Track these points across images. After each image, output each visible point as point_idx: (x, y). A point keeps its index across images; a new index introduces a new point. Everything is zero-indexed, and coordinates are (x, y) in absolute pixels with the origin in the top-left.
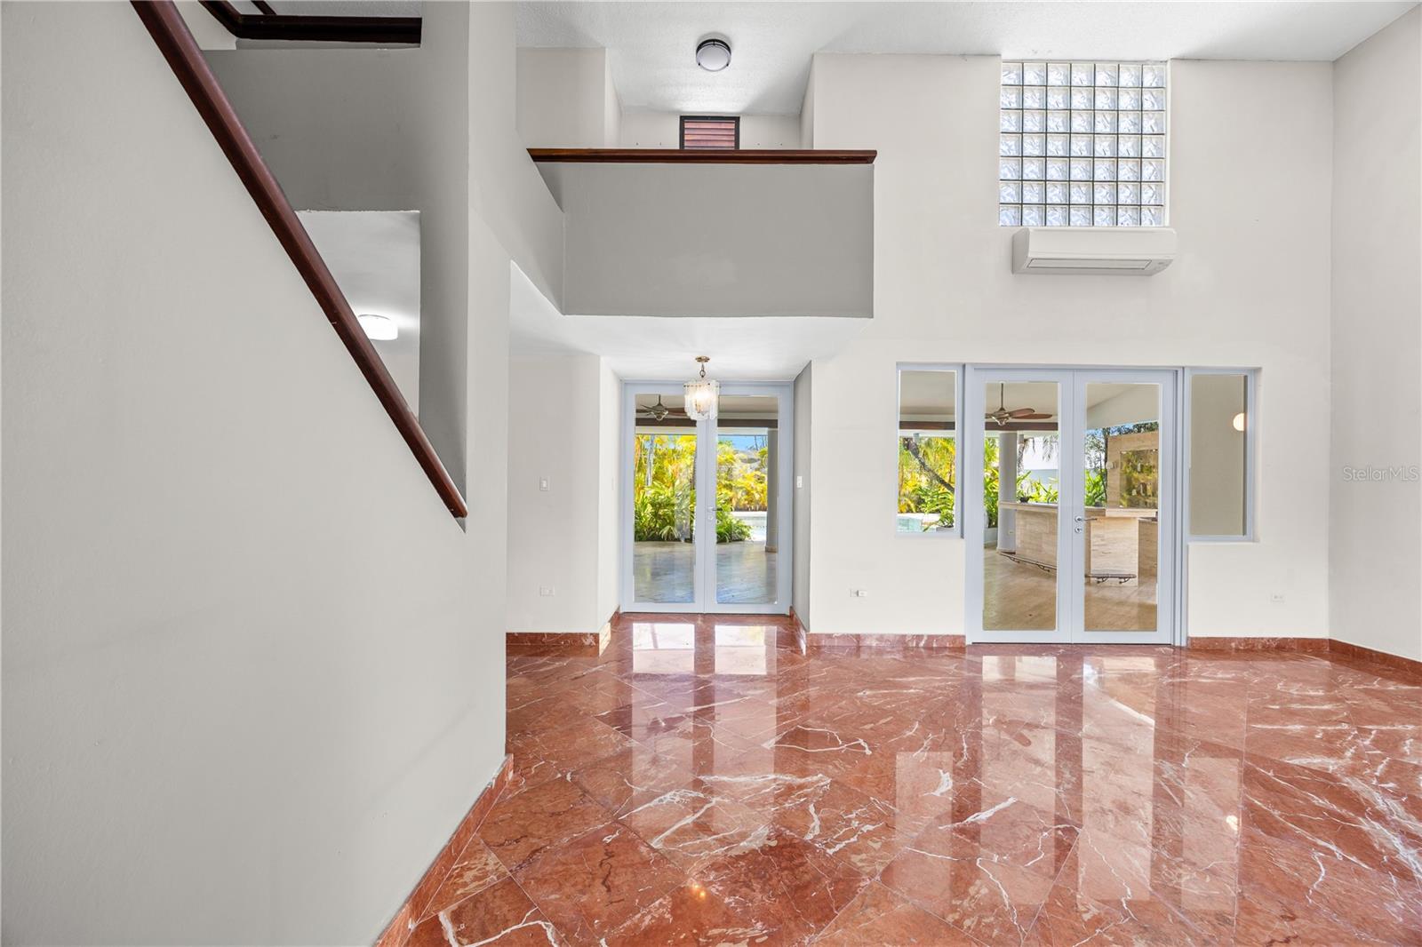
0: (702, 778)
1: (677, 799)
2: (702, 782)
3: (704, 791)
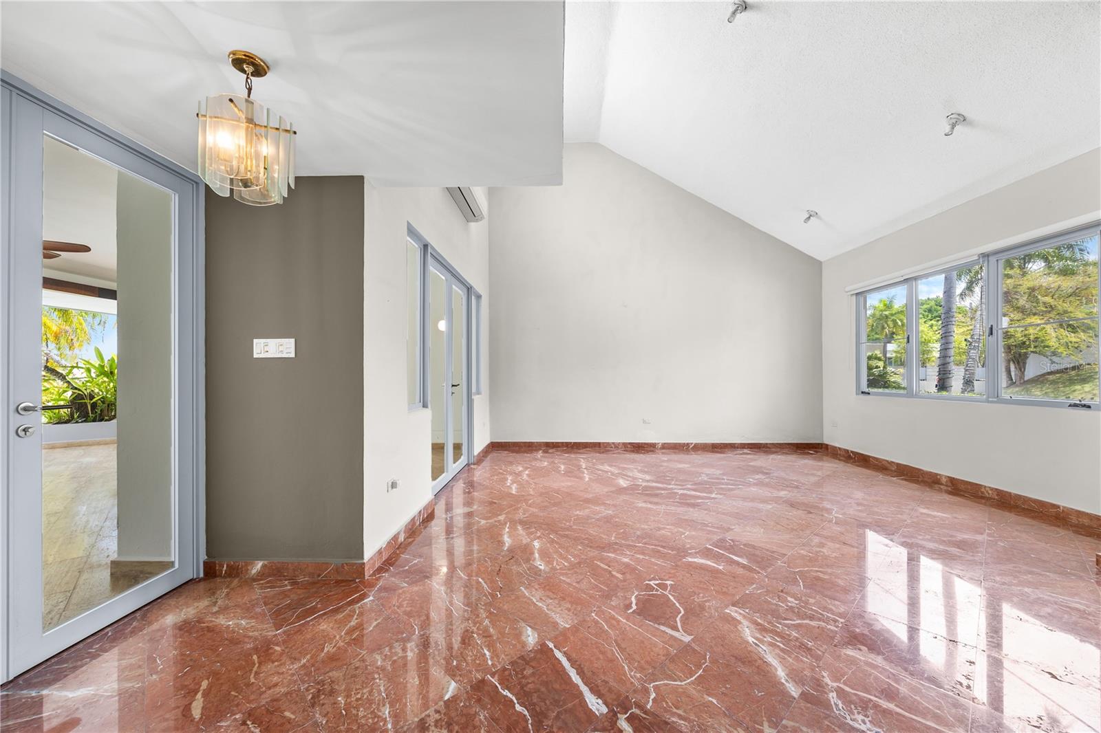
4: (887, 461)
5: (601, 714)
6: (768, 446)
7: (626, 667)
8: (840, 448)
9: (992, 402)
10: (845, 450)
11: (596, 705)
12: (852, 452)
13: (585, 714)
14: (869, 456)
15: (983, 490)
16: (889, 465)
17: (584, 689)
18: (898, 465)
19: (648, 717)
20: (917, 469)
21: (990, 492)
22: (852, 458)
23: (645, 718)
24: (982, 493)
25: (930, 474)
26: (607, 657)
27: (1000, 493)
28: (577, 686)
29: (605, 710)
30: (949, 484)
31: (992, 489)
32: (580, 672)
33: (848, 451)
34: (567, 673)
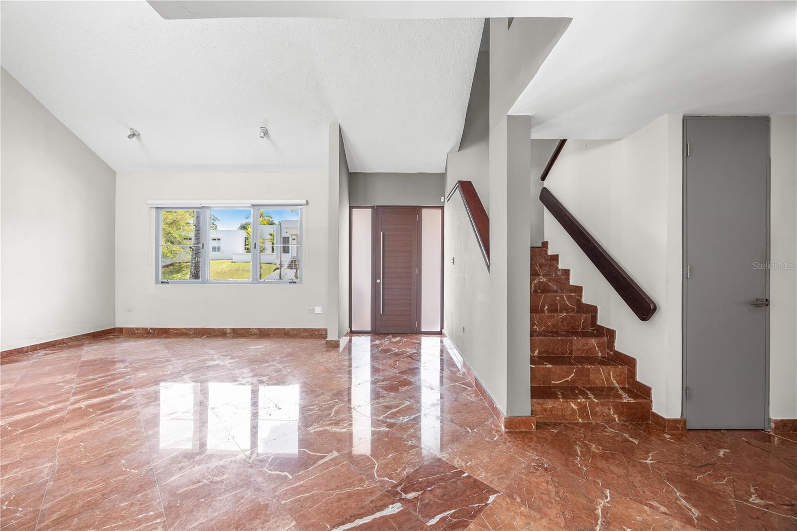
0: (388, 429)
1: (401, 418)
2: (387, 427)
3: (386, 422)
4: (186, 329)
5: (402, 507)
6: (64, 341)
7: (359, 488)
8: (137, 329)
9: (255, 283)
10: (143, 329)
11: (394, 509)
12: (151, 329)
13: (402, 516)
14: (169, 329)
15: (251, 331)
16: (187, 331)
17: (378, 515)
18: (195, 329)
19: (404, 484)
20: (210, 329)
21: (255, 331)
22: (151, 333)
23: (405, 485)
24: (251, 332)
25: (219, 330)
26: (345, 498)
27: (260, 330)
28: (374, 520)
29: (398, 504)
30: (232, 332)
31: (255, 329)
32: (361, 516)
33: (147, 329)
34: (360, 526)
